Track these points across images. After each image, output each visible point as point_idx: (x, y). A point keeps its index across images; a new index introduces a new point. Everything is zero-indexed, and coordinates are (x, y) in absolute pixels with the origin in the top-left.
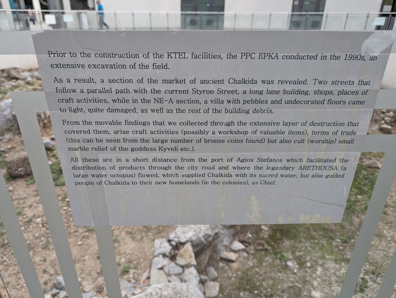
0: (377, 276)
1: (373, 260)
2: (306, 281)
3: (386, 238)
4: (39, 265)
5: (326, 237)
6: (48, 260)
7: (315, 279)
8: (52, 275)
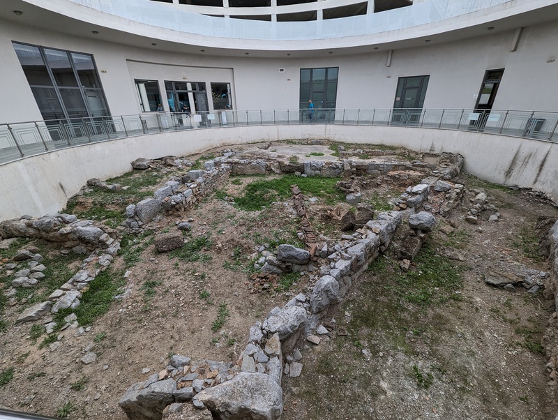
0: (443, 374)
1: (441, 356)
2: (377, 370)
3: (457, 334)
4: (169, 331)
5: (401, 328)
6: (175, 327)
7: (385, 369)
8: (177, 341)
